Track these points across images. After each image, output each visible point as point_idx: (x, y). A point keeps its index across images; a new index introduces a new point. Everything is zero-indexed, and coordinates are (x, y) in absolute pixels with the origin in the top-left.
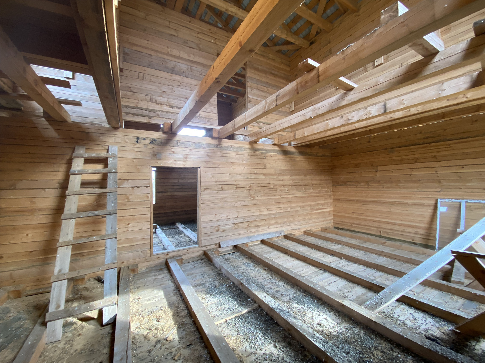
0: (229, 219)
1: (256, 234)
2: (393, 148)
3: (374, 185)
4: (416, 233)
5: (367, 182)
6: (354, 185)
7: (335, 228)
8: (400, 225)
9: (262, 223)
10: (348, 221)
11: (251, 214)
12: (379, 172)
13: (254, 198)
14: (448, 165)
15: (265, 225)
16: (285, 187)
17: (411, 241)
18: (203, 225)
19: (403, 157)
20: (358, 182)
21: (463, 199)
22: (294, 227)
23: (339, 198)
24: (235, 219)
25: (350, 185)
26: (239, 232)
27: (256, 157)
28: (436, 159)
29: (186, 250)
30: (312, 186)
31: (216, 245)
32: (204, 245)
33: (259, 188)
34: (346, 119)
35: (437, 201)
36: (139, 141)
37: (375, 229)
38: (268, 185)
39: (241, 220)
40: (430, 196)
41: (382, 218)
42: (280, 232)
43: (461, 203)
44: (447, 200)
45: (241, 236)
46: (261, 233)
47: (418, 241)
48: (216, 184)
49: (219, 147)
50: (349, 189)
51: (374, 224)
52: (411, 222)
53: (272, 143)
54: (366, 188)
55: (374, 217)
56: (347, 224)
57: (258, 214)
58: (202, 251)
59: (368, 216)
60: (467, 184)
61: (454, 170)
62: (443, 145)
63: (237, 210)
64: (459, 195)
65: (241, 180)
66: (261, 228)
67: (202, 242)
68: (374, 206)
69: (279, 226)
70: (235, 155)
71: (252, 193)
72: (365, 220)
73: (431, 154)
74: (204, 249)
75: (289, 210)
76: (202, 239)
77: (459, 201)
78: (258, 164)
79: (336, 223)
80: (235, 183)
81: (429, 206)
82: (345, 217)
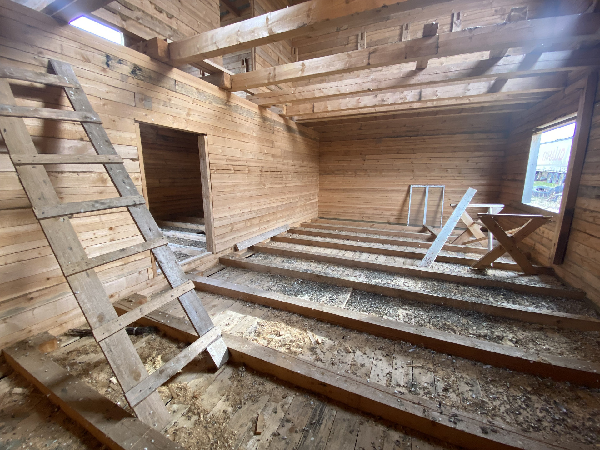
0: (243, 214)
1: (267, 231)
2: (381, 138)
3: (362, 173)
4: (392, 215)
5: (355, 171)
6: (342, 174)
7: (320, 218)
8: (380, 209)
9: (271, 218)
10: (334, 210)
11: (263, 207)
12: (366, 161)
13: (265, 185)
14: (421, 157)
15: (273, 220)
16: (289, 173)
17: (387, 222)
18: (217, 224)
19: (389, 148)
20: (346, 171)
21: (428, 185)
22: (295, 220)
23: (326, 187)
24: (249, 213)
25: (338, 174)
26: (252, 230)
27: (265, 129)
28: (413, 151)
29: (199, 261)
30: (307, 174)
31: (231, 249)
32: (219, 251)
33: (269, 173)
34: (380, 99)
35: (410, 186)
36: (110, 63)
37: (359, 215)
38: (275, 170)
39: (254, 215)
40: (405, 183)
41: (365, 205)
42: (286, 226)
43: (425, 188)
44: (417, 186)
45: (254, 235)
46: (271, 229)
47: (392, 221)
48: (227, 163)
49: (228, 105)
50: (337, 178)
51: (358, 211)
52: (389, 206)
53: (280, 113)
54: (353, 176)
55: (359, 204)
56: (332, 213)
57: (268, 206)
58: (217, 260)
59: (353, 204)
60: (432, 173)
61: (424, 161)
62: (419, 139)
63: (250, 202)
64: (425, 182)
65: (252, 161)
66: (270, 224)
67: (217, 246)
68: (360, 194)
69: (284, 219)
70: (245, 122)
71: (263, 179)
72: (351, 208)
73: (410, 147)
74: (220, 255)
75: (291, 201)
76: (216, 242)
77: (425, 186)
78: (267, 140)
79: (321, 214)
80: (246, 164)
81: (404, 191)
82: (331, 207)
